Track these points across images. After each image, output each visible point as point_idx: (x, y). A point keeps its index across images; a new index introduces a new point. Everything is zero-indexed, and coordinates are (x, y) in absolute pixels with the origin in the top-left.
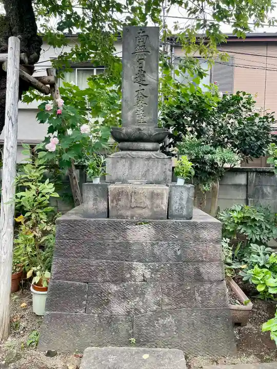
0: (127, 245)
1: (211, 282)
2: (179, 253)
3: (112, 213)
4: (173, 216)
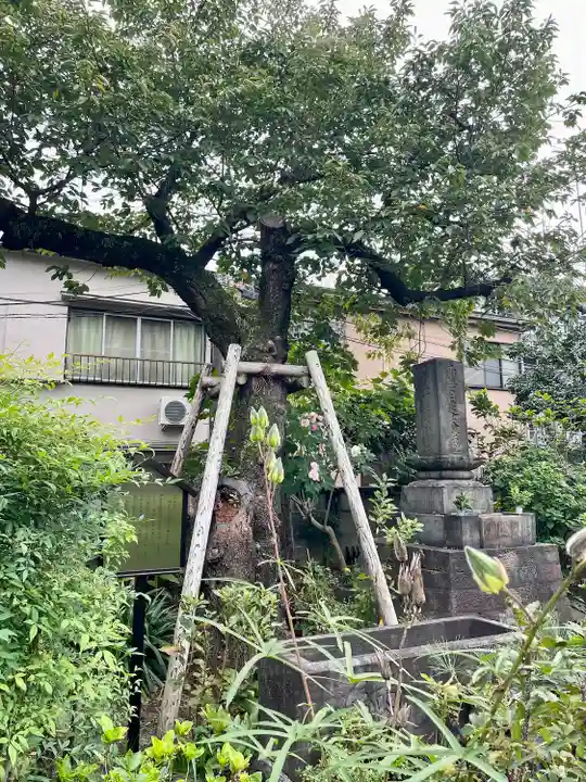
2: (536, 576)
3: (486, 543)
4: (524, 543)
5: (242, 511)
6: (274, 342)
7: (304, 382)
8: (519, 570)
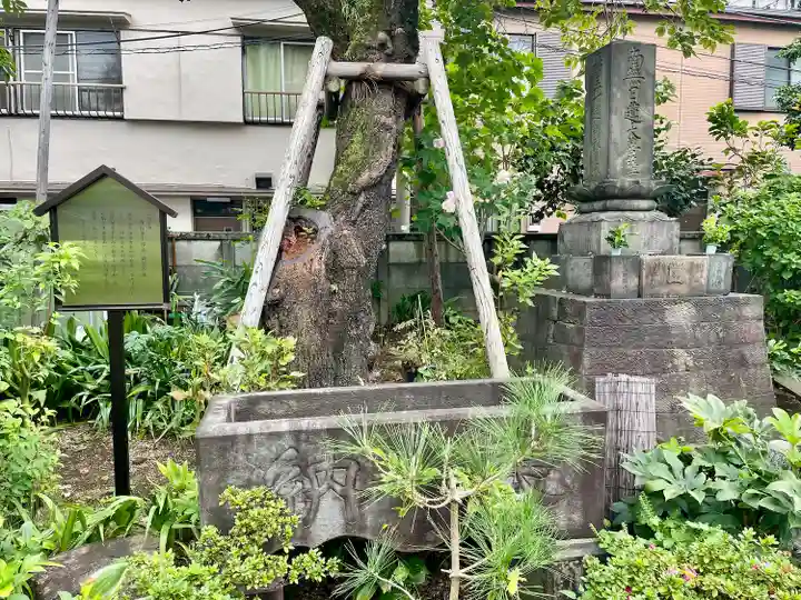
0: (666, 329)
1: (755, 365)
2: (721, 335)
3: (646, 291)
4: (709, 293)
5: (316, 246)
6: (392, 38)
7: (420, 87)
8: (694, 327)
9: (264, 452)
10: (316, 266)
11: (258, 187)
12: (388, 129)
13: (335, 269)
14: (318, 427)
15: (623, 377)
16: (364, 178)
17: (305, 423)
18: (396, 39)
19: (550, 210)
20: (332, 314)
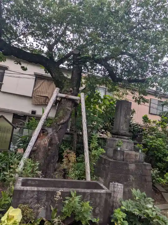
0: (129, 170)
2: (141, 173)
3: (125, 160)
4: (139, 162)
5: (47, 137)
6: (73, 89)
7: (78, 102)
8: (135, 170)
9: (29, 195)
10: (46, 142)
11: (32, 113)
12: (70, 110)
13: (50, 144)
14: (44, 190)
15: (116, 183)
16: (62, 121)
17: (41, 189)
18: (74, 90)
19: (105, 132)
20: (48, 156)
